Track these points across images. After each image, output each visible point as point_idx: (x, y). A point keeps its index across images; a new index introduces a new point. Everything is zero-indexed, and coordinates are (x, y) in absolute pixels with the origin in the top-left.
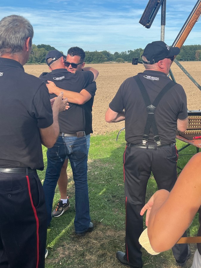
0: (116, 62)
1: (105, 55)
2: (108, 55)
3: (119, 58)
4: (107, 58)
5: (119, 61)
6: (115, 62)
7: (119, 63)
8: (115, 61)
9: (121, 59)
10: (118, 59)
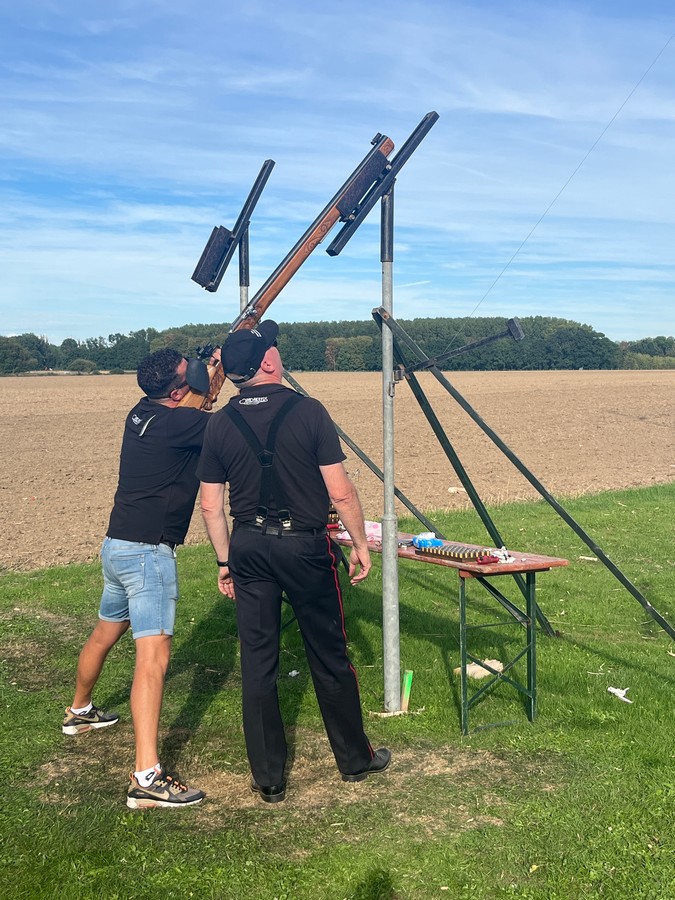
0: (71, 373)
1: (30, 349)
2: (40, 349)
3: (79, 360)
4: (37, 356)
5: (80, 369)
6: (65, 372)
7: (79, 374)
8: (65, 369)
9: (87, 361)
10: (75, 362)
